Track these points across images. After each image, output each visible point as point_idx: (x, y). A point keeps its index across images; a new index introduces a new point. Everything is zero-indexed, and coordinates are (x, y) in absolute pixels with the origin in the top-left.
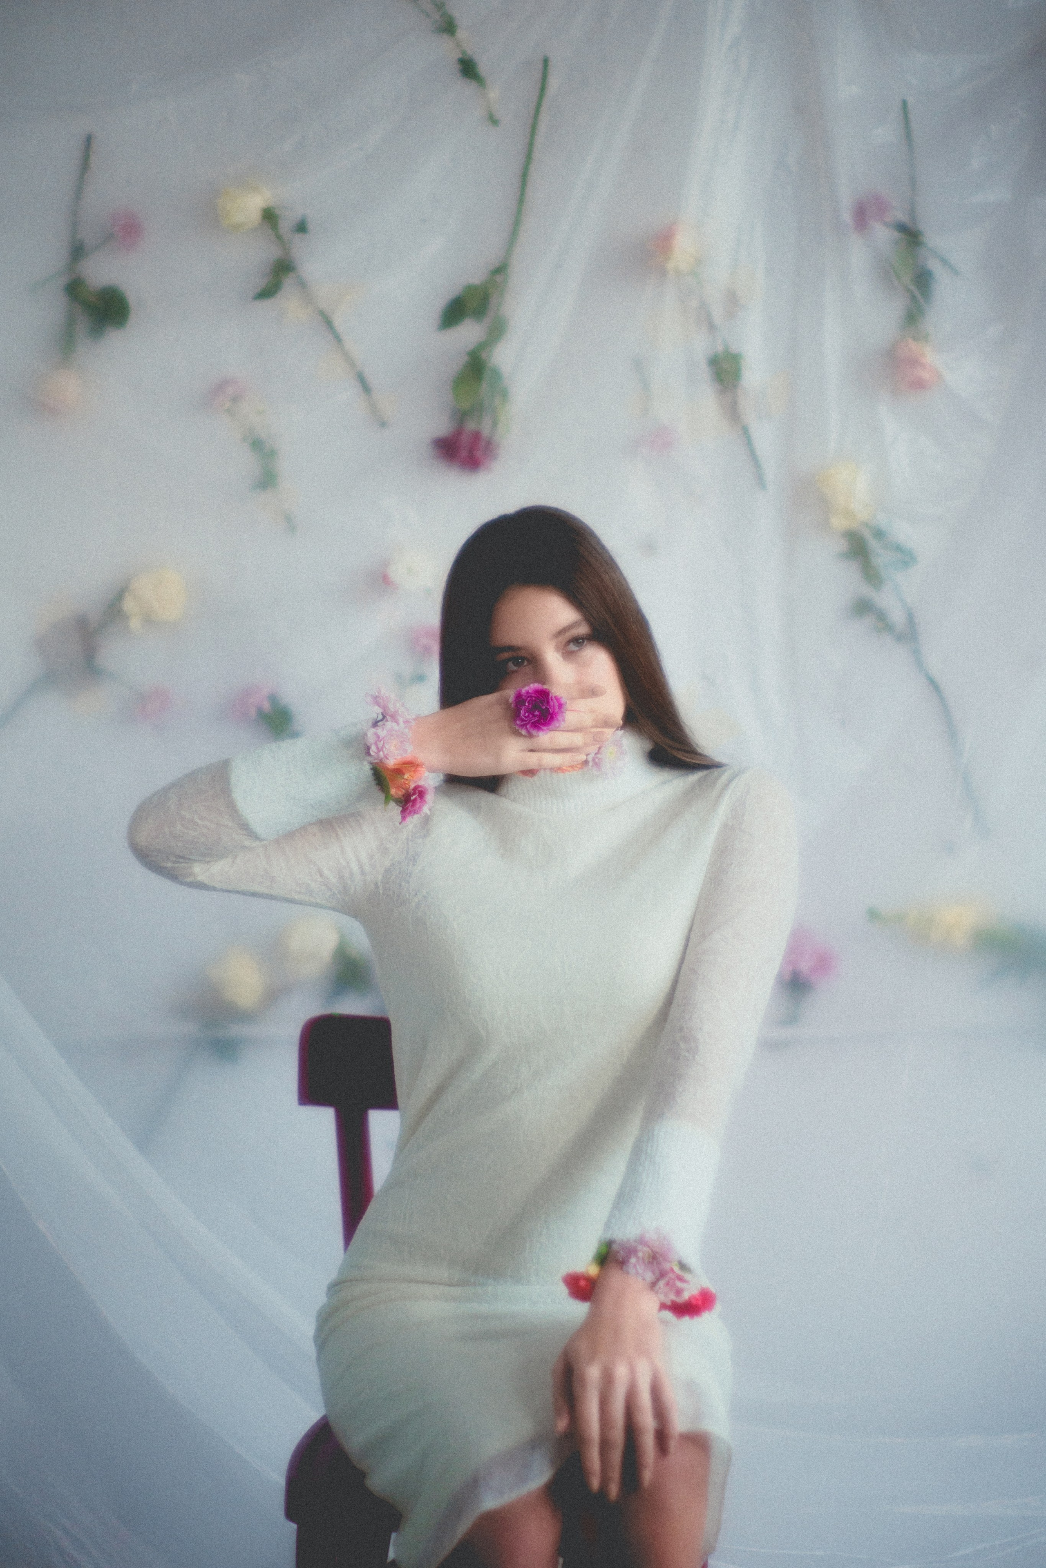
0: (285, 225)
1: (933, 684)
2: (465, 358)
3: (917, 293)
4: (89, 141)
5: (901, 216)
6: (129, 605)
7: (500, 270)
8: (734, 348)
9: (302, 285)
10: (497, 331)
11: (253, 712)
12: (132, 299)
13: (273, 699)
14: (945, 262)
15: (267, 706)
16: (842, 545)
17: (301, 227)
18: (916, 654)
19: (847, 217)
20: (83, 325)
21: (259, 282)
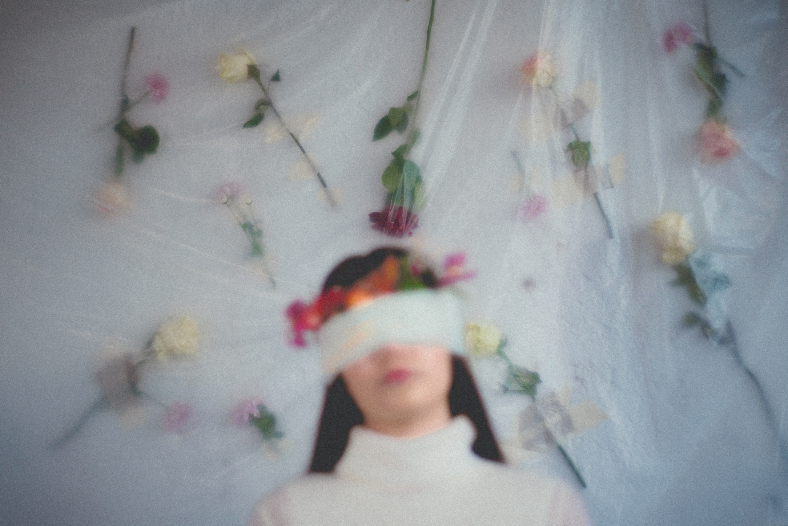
0: (265, 77)
1: (751, 375)
2: (392, 157)
3: (717, 91)
4: (133, 31)
5: (700, 37)
6: (158, 344)
7: (414, 96)
8: (583, 139)
9: (278, 115)
10: (415, 137)
11: (246, 418)
12: (161, 133)
13: (262, 408)
14: (734, 68)
15: (256, 413)
16: (672, 275)
17: (276, 78)
18: (736, 354)
19: (660, 41)
20: (128, 153)
21: (248, 115)
